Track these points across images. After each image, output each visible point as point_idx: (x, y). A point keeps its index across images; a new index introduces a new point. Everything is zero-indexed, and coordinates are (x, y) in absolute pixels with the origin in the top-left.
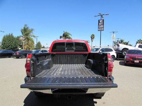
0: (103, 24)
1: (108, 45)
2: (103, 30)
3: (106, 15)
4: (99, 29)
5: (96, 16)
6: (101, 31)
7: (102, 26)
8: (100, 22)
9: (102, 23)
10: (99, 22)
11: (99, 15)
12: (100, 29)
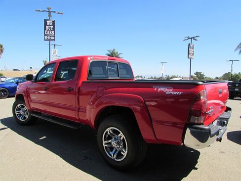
0: (54, 29)
1: (31, 68)
2: (54, 40)
3: (59, 13)
4: (46, 37)
5: (40, 11)
6: (50, 41)
7: (51, 33)
8: (48, 24)
9: (52, 27)
10: (46, 24)
11: (45, 11)
12: (49, 38)
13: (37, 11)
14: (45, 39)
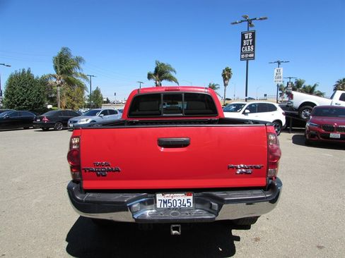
0: (253, 43)
1: (265, 95)
2: (253, 58)
4: (243, 56)
5: (236, 23)
6: (247, 60)
7: (250, 49)
9: (251, 41)
10: (243, 38)
13: (233, 23)
14: (241, 59)
